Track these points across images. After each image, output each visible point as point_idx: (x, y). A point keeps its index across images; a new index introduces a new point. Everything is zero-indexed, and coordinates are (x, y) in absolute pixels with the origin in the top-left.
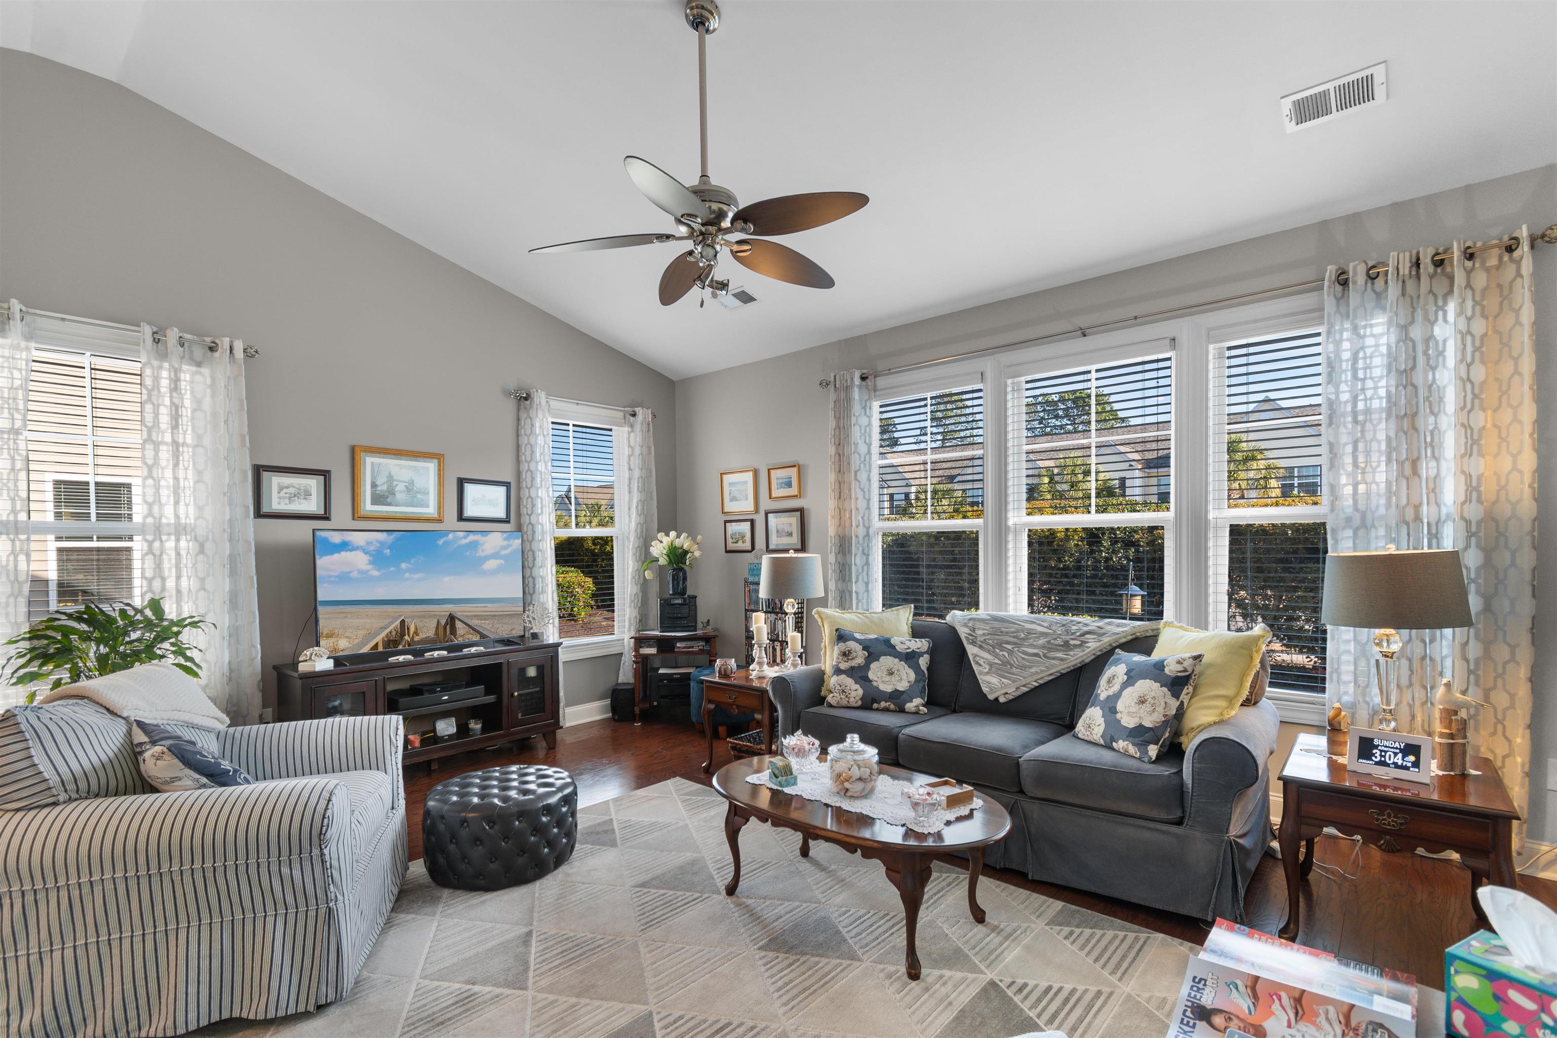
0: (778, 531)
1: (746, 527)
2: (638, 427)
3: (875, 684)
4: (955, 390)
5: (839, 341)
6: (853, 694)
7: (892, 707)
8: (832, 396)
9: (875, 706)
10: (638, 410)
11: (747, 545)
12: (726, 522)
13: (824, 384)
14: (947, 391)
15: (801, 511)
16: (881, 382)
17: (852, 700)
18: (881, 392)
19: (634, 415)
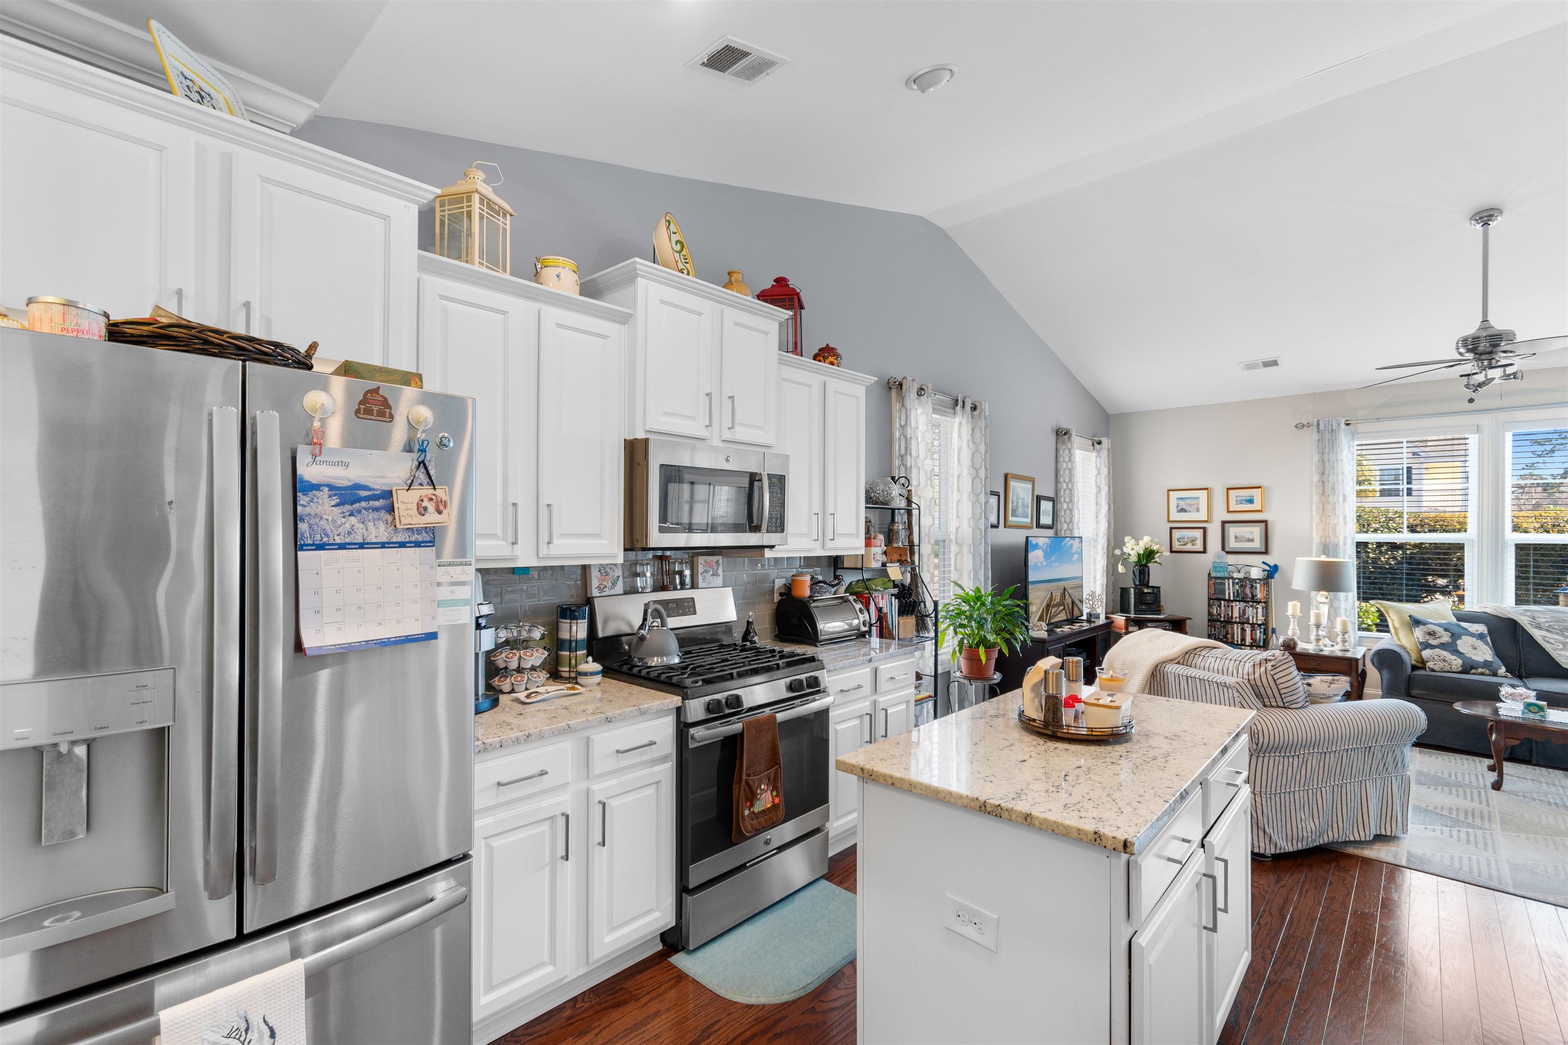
0: (1236, 538)
1: (1198, 534)
2: (1104, 453)
3: (1468, 656)
4: (1429, 438)
5: (1314, 394)
6: (1454, 662)
7: (1487, 672)
8: (1316, 437)
9: (1473, 671)
10: (1104, 440)
11: (1199, 546)
12: (1171, 529)
13: (1300, 426)
14: (1425, 438)
15: (1265, 522)
16: (1362, 428)
17: (1454, 666)
18: (1359, 435)
19: (1099, 443)
